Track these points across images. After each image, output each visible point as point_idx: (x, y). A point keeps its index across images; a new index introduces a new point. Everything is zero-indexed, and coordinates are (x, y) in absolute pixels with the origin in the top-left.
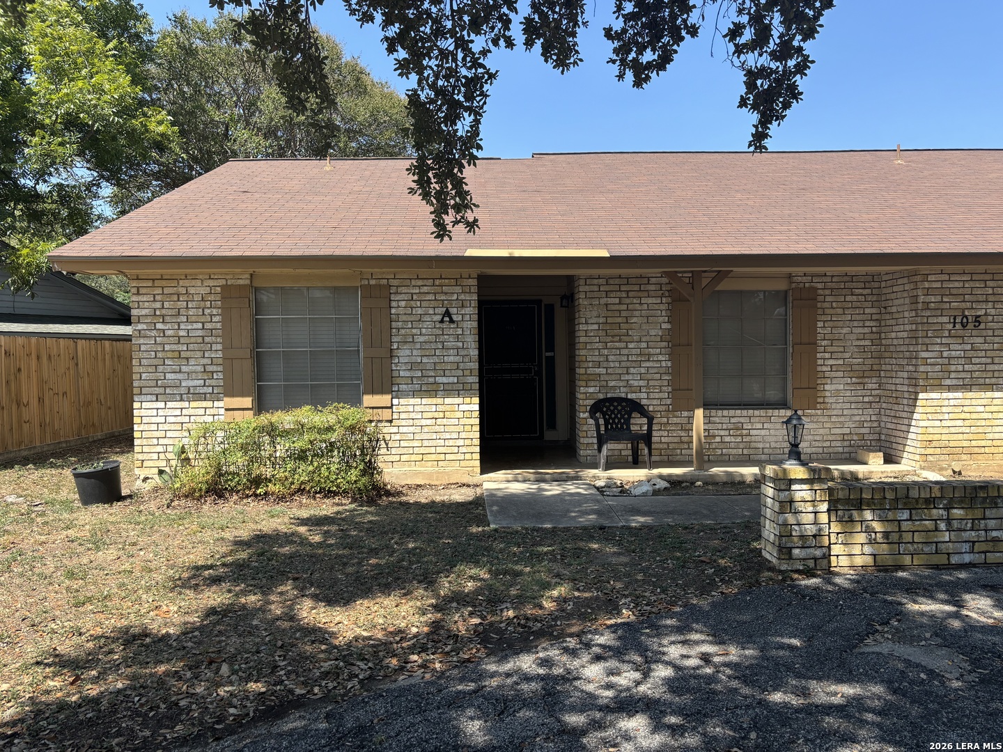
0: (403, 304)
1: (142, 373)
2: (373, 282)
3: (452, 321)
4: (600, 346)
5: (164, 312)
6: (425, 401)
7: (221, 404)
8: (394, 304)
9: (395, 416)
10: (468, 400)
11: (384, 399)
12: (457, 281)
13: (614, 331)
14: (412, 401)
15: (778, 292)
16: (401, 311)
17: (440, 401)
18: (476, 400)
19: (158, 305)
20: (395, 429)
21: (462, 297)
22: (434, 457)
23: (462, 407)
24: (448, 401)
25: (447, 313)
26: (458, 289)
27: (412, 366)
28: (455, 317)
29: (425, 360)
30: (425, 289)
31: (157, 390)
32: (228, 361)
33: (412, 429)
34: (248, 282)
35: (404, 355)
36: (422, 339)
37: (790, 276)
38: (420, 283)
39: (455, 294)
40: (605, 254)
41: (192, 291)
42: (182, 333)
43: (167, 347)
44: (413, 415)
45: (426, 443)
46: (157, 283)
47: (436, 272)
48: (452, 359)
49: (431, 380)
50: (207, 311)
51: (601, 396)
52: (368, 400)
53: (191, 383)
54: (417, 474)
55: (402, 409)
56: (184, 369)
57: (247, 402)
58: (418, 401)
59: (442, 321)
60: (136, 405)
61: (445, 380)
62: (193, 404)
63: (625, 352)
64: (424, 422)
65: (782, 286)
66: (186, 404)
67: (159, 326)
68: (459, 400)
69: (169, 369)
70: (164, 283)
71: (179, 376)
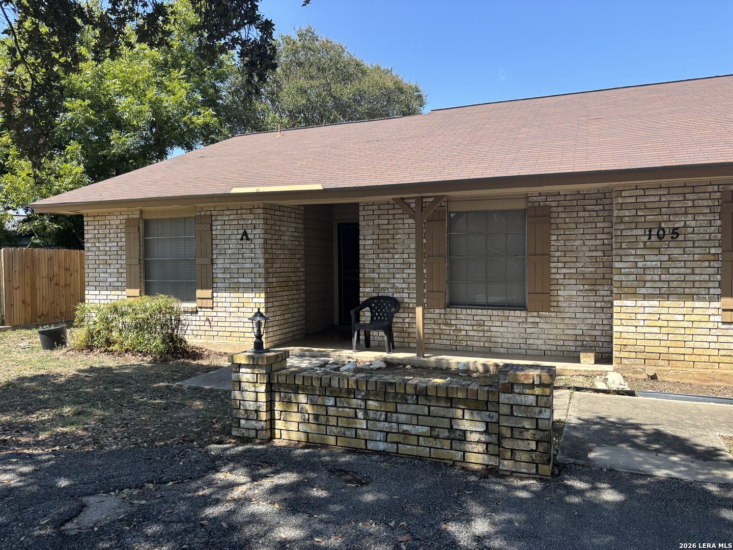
0: (219, 227)
1: (89, 274)
2: (202, 213)
3: (248, 239)
4: (374, 256)
5: (99, 236)
6: (232, 295)
7: (124, 293)
8: (214, 228)
9: (215, 305)
10: (258, 295)
11: (207, 293)
12: (251, 210)
13: (385, 245)
14: (225, 295)
15: (517, 211)
16: (218, 232)
17: (241, 295)
18: (263, 295)
19: (96, 232)
20: (214, 314)
21: (254, 222)
22: (237, 334)
23: (255, 300)
24: (246, 295)
25: (245, 234)
26: (252, 216)
27: (225, 271)
28: (250, 236)
29: (232, 266)
30: (232, 217)
31: (96, 284)
32: (129, 265)
33: (224, 314)
34: (138, 216)
35: (220, 262)
36: (230, 251)
37: (527, 197)
38: (229, 213)
39: (250, 219)
40: (319, 187)
41: (112, 222)
42: (107, 249)
43: (101, 258)
44: (225, 304)
45: (233, 324)
46: (97, 218)
47: (238, 204)
48: (248, 266)
49: (236, 280)
50: (119, 235)
51: (375, 295)
52: (200, 293)
53: (111, 280)
54: (227, 345)
55: (219, 300)
56: (109, 271)
57: (136, 292)
58: (227, 294)
59: (242, 239)
60: (86, 292)
61: (243, 280)
62: (113, 293)
63: (392, 261)
64: (231, 310)
65: (520, 205)
66: (108, 292)
67: (97, 244)
68: (252, 295)
69: (101, 270)
70: (99, 218)
71: (106, 275)
